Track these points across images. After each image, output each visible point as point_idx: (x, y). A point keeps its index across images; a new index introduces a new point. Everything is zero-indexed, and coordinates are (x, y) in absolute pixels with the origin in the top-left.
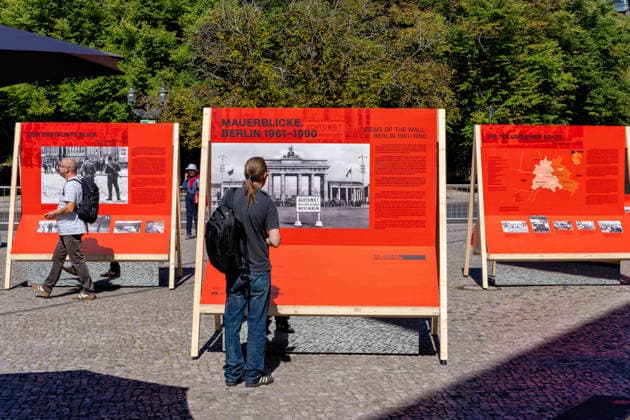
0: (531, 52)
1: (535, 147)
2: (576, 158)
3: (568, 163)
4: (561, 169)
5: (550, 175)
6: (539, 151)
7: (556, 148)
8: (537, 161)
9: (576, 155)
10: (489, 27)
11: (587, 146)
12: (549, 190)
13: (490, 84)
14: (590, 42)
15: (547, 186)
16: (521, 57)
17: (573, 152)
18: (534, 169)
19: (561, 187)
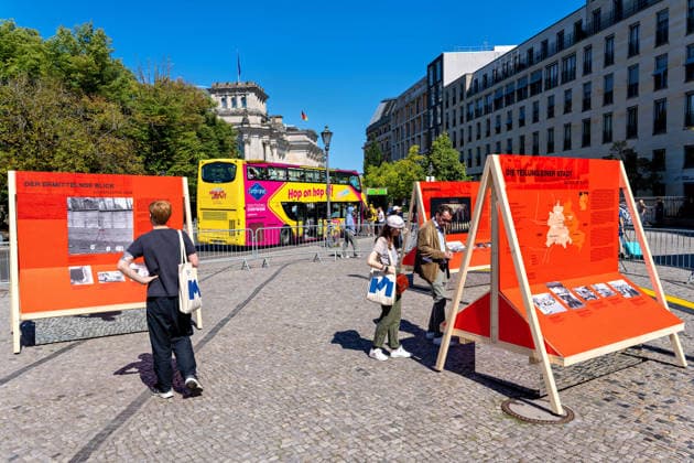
0: (185, 137)
1: (550, 187)
2: (583, 201)
3: (576, 208)
4: (570, 217)
5: (561, 225)
6: (552, 193)
7: (566, 188)
8: (550, 208)
9: (583, 197)
10: (159, 118)
11: (593, 186)
12: (561, 246)
13: (159, 157)
14: (213, 134)
15: (558, 242)
16: (180, 140)
17: (581, 194)
18: (548, 217)
19: (570, 242)
